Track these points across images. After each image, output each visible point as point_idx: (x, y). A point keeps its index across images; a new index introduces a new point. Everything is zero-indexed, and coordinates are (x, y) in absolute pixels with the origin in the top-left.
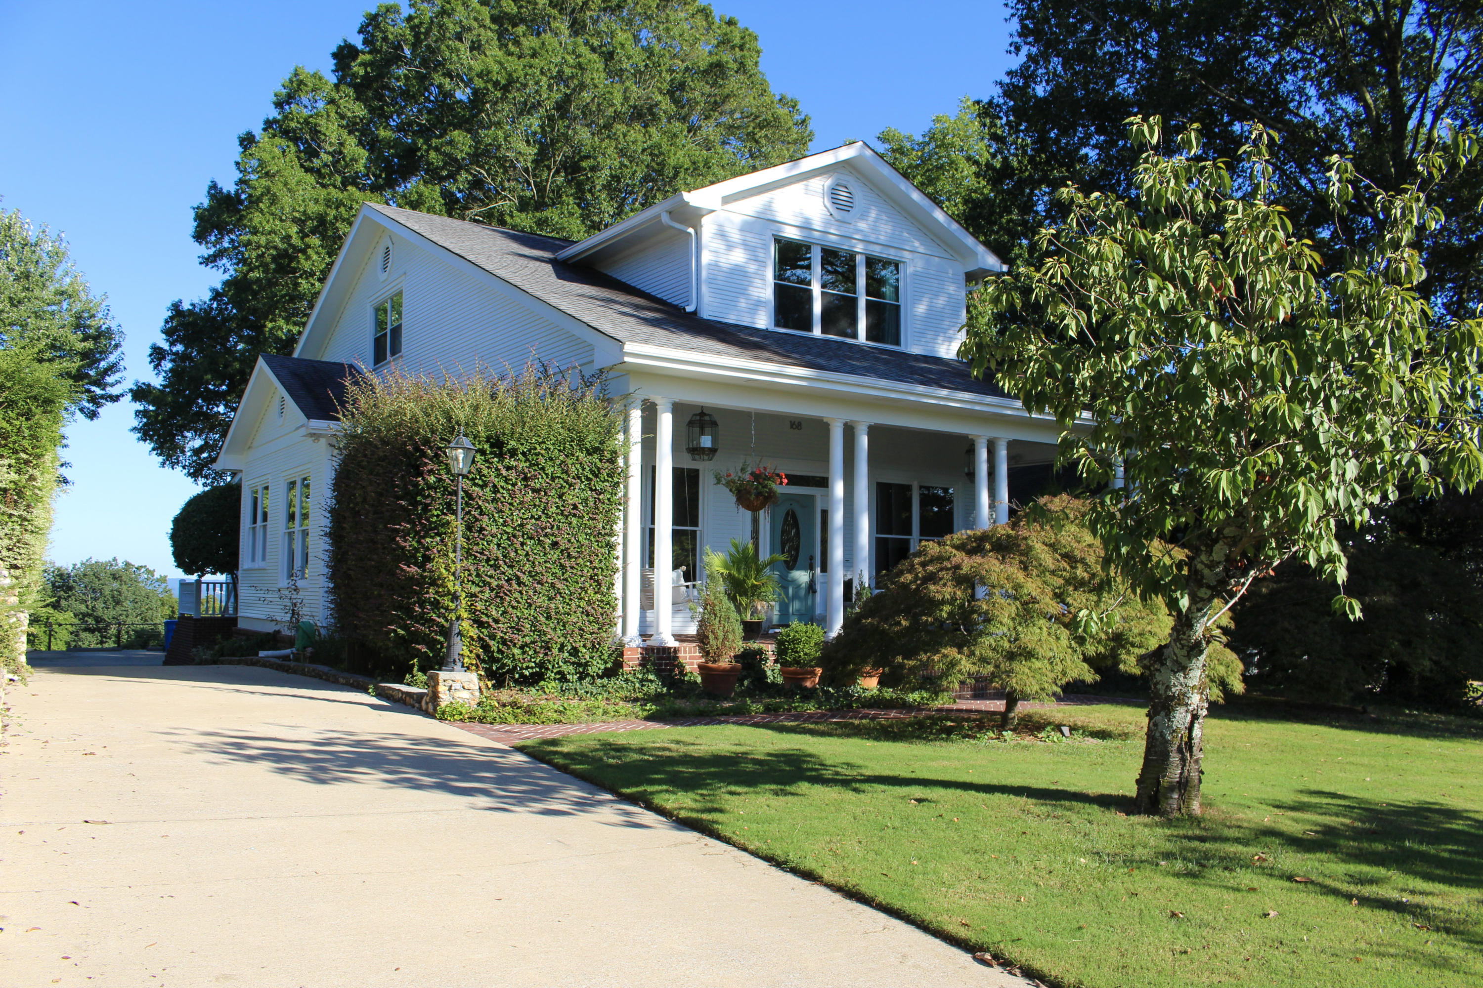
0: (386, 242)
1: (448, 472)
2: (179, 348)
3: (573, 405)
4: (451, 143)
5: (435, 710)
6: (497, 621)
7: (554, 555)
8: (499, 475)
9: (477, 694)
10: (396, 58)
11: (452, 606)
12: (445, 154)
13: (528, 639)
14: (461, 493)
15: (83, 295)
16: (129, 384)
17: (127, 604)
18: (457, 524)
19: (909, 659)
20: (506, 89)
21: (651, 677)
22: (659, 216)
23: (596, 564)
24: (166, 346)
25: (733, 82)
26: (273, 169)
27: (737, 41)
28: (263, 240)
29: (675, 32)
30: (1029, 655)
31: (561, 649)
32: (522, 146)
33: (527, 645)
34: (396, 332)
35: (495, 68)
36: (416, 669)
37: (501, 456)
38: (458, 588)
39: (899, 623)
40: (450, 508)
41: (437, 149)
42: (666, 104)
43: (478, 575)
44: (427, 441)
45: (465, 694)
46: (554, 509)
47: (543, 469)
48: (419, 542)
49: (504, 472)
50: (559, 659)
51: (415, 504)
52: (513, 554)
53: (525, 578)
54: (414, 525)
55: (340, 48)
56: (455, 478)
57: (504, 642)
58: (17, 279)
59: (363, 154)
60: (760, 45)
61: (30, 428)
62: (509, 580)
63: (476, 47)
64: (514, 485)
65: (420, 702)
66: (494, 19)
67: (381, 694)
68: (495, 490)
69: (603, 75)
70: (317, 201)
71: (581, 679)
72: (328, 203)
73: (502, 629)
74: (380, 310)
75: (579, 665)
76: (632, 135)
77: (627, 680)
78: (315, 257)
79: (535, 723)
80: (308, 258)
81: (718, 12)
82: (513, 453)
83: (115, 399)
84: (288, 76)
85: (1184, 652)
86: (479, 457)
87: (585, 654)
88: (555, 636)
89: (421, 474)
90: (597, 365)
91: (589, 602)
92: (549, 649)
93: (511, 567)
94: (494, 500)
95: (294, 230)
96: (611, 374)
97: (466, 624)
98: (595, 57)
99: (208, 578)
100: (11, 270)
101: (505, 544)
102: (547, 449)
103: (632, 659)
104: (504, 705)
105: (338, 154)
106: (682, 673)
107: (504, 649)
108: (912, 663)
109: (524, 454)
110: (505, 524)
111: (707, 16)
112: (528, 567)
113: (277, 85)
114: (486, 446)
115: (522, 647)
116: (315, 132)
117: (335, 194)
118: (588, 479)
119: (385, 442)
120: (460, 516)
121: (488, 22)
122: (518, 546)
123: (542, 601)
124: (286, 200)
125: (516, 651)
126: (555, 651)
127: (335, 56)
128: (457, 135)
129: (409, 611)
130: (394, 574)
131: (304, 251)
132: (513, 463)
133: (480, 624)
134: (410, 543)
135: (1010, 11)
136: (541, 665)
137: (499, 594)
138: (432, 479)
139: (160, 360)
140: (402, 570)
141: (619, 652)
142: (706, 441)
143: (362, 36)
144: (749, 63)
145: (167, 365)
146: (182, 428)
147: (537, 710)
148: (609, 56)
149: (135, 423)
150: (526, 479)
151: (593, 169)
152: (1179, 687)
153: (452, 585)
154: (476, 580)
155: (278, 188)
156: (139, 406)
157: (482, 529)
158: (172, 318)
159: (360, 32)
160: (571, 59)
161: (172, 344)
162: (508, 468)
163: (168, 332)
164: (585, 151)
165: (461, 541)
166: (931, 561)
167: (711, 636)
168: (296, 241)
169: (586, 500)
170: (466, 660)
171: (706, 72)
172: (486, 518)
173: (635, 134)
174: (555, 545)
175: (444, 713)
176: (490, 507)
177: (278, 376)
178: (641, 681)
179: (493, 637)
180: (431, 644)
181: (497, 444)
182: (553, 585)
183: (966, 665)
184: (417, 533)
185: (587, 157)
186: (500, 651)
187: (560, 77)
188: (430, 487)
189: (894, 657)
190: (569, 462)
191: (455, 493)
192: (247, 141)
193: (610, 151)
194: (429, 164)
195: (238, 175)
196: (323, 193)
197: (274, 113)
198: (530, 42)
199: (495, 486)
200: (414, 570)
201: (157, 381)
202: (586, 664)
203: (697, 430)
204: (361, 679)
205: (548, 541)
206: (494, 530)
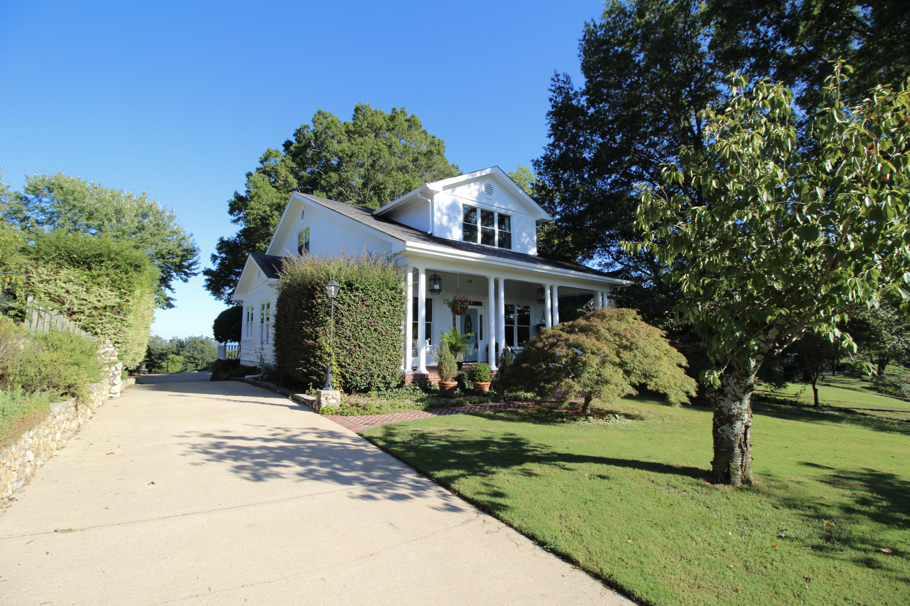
0: (303, 208)
1: (327, 297)
2: (224, 255)
3: (384, 269)
4: (330, 177)
5: (319, 409)
6: (349, 365)
7: (375, 335)
8: (351, 299)
9: (340, 401)
10: (308, 145)
11: (328, 359)
12: (327, 181)
13: (363, 373)
14: (333, 307)
15: (182, 233)
16: (202, 269)
17: (207, 353)
18: (331, 321)
19: (548, 384)
20: (351, 157)
21: (418, 388)
22: (416, 194)
23: (394, 338)
24: (218, 255)
25: (435, 158)
26: (259, 185)
27: (437, 143)
28: (255, 212)
29: (414, 139)
30: (607, 382)
31: (378, 377)
32: (357, 179)
33: (363, 375)
34: (307, 244)
35: (347, 149)
36: (311, 387)
37: (351, 291)
38: (331, 350)
39: (541, 366)
40: (328, 314)
41: (324, 179)
42: (411, 166)
43: (341, 344)
44: (318, 284)
45: (334, 401)
46: (375, 314)
47: (371, 296)
48: (313, 329)
49: (353, 298)
50: (377, 381)
51: (312, 312)
52: (357, 335)
53: (362, 345)
54: (311, 322)
55: (286, 142)
56: (330, 300)
57: (353, 374)
58: (154, 226)
59: (296, 181)
60: (445, 145)
61: (127, 278)
62: (355, 346)
63: (339, 142)
64: (357, 303)
65: (312, 404)
66: (346, 132)
67: (295, 400)
68: (349, 306)
69: (388, 154)
70: (277, 198)
71: (387, 389)
72: (281, 198)
73: (351, 368)
74: (300, 236)
75: (386, 383)
76: (399, 176)
77: (407, 389)
78: (276, 219)
79: (367, 414)
80: (273, 219)
81: (430, 133)
82: (357, 289)
83: (196, 275)
84: (265, 152)
85: (742, 390)
86: (341, 291)
87: (389, 378)
88: (375, 371)
89: (314, 299)
90: (394, 252)
91: (391, 355)
92: (373, 376)
93: (356, 340)
94: (348, 310)
95: (268, 209)
96: (400, 256)
97: (334, 368)
98: (385, 146)
99: (229, 344)
100: (151, 222)
101: (353, 330)
102: (372, 288)
103: (409, 380)
104: (352, 406)
105: (286, 181)
106: (430, 386)
107: (352, 377)
108: (549, 386)
109: (362, 290)
110: (353, 321)
111: (426, 134)
112: (363, 340)
113: (261, 154)
114: (345, 286)
115: (360, 376)
116: (276, 172)
117: (284, 195)
118: (390, 301)
119: (299, 285)
120: (332, 317)
121: (344, 133)
122: (359, 331)
123: (369, 355)
124: (265, 197)
125: (358, 378)
126: (375, 377)
127: (284, 145)
128: (332, 174)
129: (308, 361)
130: (302, 344)
131: (272, 217)
132: (357, 294)
133: (341, 366)
134: (309, 330)
135: (548, 121)
136: (369, 384)
137: (350, 353)
138: (320, 301)
139: (215, 260)
140: (306, 342)
141: (403, 377)
142: (437, 287)
143: (295, 137)
144: (442, 152)
145: (218, 261)
146: (223, 286)
147: (368, 407)
148: (390, 146)
149: (205, 284)
150: (363, 301)
151: (384, 188)
152: (737, 410)
153: (328, 349)
154: (340, 346)
155: (261, 192)
156: (206, 277)
157: (343, 323)
158: (220, 244)
159: (294, 135)
160: (376, 147)
161: (220, 253)
162: (355, 296)
163: (219, 249)
164: (381, 181)
165: (333, 329)
166: (550, 337)
167: (444, 370)
168: (268, 213)
169: (389, 310)
170: (335, 384)
171: (425, 154)
172: (344, 318)
173: (400, 176)
174: (376, 330)
175: (323, 411)
176: (347, 313)
177: (257, 261)
178: (413, 390)
179: (347, 372)
180: (319, 376)
181: (350, 285)
182: (375, 348)
183: (578, 388)
184: (312, 325)
185: (382, 184)
186: (350, 378)
187: (372, 154)
188: (319, 304)
189: (540, 383)
190: (382, 293)
191: (330, 307)
192: (249, 175)
193: (391, 182)
194: (322, 185)
195: (246, 189)
196: (279, 195)
197: (260, 166)
198: (360, 140)
199: (349, 304)
200: (311, 341)
201: (214, 268)
202: (389, 383)
203: (433, 282)
204: (286, 391)
205: (373, 328)
206: (348, 323)
